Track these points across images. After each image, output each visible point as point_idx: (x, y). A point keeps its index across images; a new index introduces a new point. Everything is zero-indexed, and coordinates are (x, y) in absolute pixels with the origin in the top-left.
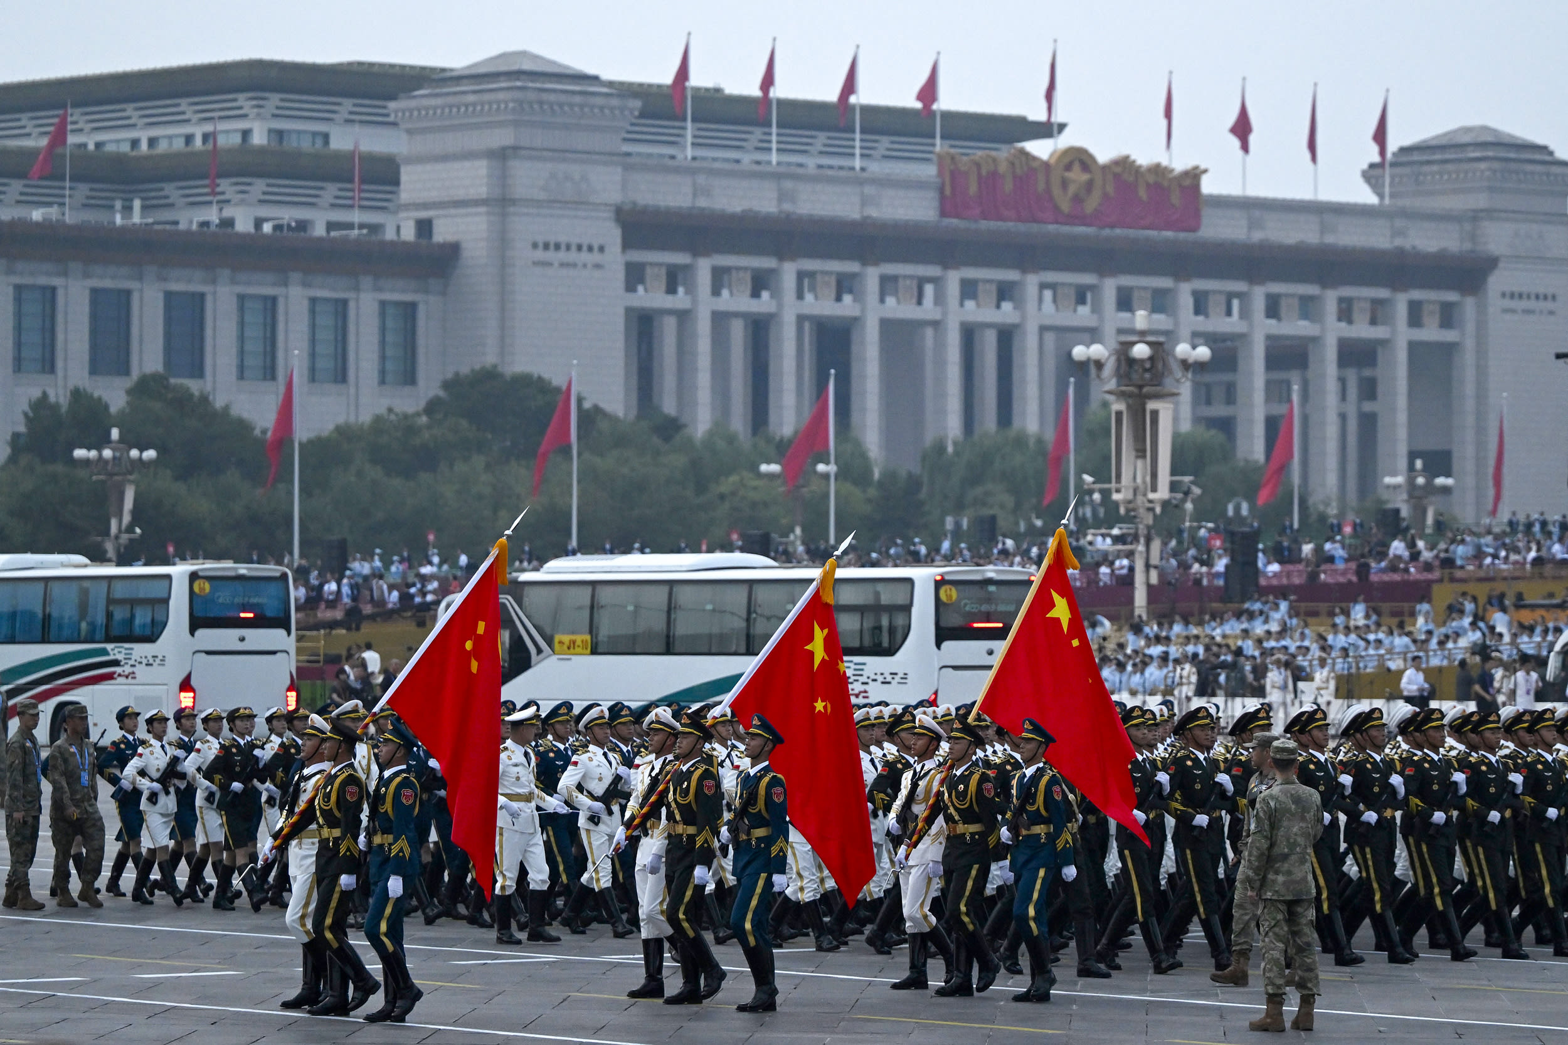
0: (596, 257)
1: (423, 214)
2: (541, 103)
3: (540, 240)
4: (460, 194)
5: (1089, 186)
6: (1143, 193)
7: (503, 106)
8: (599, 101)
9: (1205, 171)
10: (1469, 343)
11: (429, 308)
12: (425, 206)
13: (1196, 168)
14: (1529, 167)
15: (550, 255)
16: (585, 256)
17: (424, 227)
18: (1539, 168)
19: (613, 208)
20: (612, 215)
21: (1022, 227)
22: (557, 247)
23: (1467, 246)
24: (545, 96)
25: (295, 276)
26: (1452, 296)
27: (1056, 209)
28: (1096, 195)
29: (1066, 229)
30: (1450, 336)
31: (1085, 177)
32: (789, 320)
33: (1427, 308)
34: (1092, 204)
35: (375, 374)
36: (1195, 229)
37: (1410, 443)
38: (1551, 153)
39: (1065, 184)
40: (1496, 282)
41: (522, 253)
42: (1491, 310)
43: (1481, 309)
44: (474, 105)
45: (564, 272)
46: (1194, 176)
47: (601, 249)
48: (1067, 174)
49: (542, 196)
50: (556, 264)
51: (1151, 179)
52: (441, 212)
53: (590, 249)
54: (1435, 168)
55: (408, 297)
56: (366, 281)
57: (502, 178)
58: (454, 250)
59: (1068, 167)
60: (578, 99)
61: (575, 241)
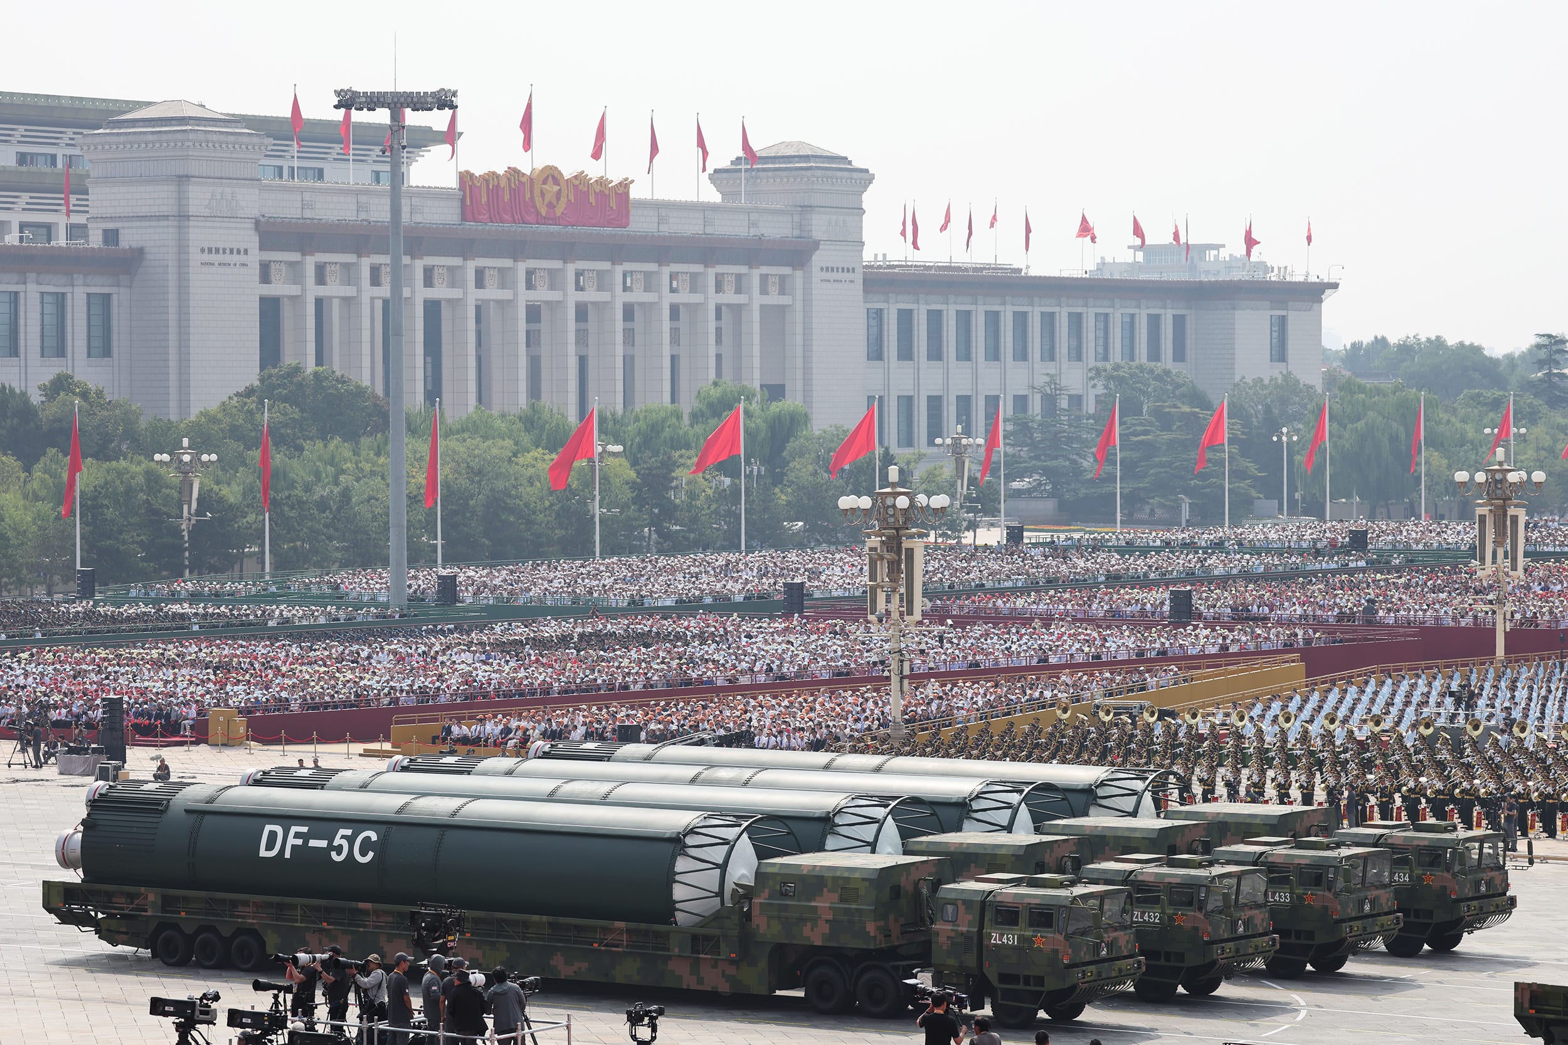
0: (242, 258)
1: (111, 225)
2: (208, 142)
3: (206, 246)
4: (144, 211)
5: (558, 194)
6: (592, 200)
7: (180, 144)
8: (245, 139)
9: (632, 181)
10: (799, 306)
11: (120, 297)
12: (111, 219)
13: (627, 179)
14: (839, 174)
15: (213, 258)
16: (235, 258)
17: (111, 236)
18: (846, 174)
19: (254, 221)
20: (253, 226)
21: (514, 228)
22: (217, 251)
23: (796, 233)
24: (210, 137)
25: (31, 276)
26: (786, 270)
27: (538, 213)
28: (563, 200)
29: (543, 228)
30: (785, 300)
31: (556, 188)
32: (365, 300)
33: (771, 280)
34: (560, 210)
35: (85, 350)
36: (627, 225)
37: (761, 379)
38: (850, 163)
39: (543, 194)
40: (818, 259)
41: (196, 257)
42: (814, 280)
43: (807, 281)
44: (153, 143)
45: (221, 270)
46: (625, 185)
47: (246, 252)
48: (543, 186)
49: (207, 213)
50: (216, 264)
51: (598, 189)
52: (126, 224)
53: (239, 252)
54: (770, 174)
55: (105, 290)
56: (79, 279)
57: (181, 199)
58: (138, 254)
59: (545, 182)
60: (232, 138)
61: (228, 246)
